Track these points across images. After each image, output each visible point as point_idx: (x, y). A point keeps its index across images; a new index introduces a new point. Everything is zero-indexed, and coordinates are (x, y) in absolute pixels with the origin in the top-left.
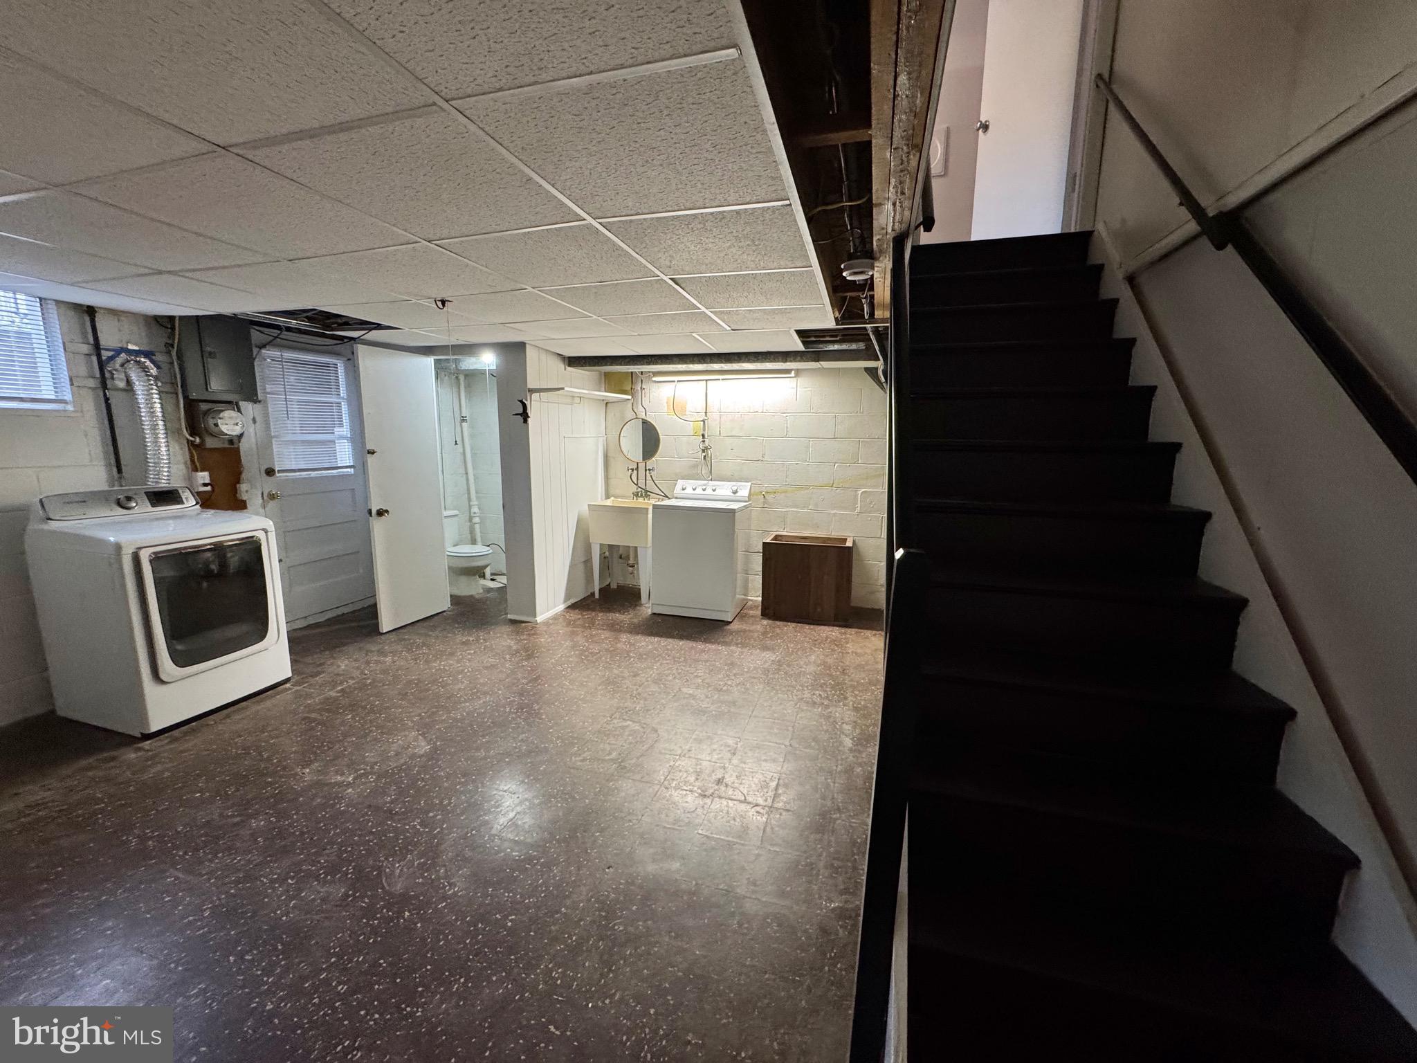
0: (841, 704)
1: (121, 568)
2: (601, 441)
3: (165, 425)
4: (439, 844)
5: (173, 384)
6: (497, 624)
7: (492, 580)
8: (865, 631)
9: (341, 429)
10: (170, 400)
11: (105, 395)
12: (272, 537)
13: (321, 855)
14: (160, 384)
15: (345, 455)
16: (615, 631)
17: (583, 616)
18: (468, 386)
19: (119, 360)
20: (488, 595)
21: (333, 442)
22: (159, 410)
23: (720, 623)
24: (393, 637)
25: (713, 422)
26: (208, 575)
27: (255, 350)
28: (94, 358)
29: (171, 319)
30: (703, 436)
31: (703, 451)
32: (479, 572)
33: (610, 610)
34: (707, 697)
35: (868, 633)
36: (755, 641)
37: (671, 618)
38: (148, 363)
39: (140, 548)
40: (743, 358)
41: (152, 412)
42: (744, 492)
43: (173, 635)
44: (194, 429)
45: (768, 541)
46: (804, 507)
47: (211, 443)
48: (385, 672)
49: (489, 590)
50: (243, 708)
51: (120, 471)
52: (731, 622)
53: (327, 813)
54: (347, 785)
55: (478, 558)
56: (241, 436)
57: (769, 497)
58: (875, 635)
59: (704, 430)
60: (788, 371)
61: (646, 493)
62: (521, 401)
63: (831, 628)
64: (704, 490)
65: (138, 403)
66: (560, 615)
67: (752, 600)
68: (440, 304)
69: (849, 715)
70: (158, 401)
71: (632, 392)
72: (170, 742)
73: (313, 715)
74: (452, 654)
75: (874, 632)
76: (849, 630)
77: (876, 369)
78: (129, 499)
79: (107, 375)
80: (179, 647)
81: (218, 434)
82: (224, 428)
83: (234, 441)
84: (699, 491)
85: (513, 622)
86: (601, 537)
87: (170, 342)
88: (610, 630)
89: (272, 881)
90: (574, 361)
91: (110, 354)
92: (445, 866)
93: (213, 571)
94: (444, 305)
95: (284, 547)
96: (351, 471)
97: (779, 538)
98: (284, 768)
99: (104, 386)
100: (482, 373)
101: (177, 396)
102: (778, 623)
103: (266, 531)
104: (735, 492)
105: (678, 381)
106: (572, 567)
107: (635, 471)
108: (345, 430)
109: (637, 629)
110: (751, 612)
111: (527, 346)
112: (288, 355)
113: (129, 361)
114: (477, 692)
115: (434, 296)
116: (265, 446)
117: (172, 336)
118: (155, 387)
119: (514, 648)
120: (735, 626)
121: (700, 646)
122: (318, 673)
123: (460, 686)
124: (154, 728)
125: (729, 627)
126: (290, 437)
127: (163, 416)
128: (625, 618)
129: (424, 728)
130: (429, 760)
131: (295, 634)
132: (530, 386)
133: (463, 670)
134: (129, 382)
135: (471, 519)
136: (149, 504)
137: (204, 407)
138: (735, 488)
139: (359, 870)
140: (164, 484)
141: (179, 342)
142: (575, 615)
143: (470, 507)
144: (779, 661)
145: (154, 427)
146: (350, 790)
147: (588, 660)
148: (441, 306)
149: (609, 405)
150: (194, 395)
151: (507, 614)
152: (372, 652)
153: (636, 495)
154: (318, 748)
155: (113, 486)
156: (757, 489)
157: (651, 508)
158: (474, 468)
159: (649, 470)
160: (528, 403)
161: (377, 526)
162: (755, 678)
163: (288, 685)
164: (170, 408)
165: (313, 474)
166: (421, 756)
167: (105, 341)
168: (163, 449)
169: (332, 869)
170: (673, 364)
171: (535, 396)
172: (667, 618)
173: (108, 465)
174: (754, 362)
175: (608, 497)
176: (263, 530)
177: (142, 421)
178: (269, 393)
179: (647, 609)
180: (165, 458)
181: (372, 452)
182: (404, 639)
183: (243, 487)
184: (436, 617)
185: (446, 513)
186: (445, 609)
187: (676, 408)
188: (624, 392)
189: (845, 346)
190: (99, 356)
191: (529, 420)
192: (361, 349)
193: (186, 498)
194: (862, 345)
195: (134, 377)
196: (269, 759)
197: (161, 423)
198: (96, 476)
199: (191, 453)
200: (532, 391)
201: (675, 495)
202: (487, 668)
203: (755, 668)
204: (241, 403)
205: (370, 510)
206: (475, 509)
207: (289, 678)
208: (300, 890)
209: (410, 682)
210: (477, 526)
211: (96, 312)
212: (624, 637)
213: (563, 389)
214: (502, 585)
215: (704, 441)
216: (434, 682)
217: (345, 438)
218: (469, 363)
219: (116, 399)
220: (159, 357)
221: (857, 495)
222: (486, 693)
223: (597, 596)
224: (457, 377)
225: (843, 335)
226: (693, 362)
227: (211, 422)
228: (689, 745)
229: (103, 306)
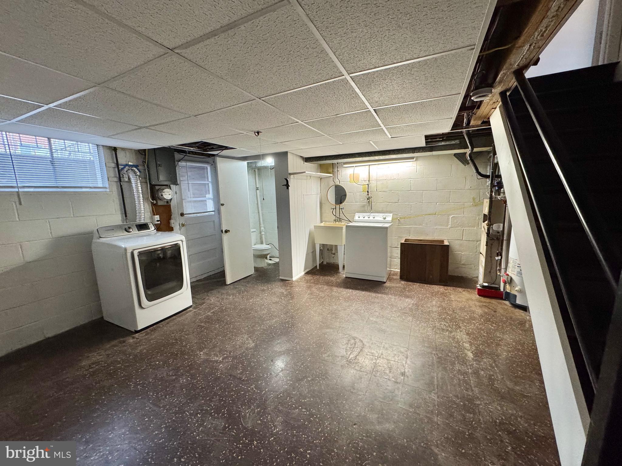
0: (458, 330)
1: (126, 258)
2: (319, 196)
3: (143, 196)
4: (266, 400)
5: (145, 178)
6: (275, 281)
7: (270, 260)
8: (458, 289)
9: (209, 195)
10: (144, 186)
11: (120, 184)
12: (185, 243)
13: (212, 401)
14: (140, 179)
15: (210, 206)
16: (330, 286)
17: (314, 277)
18: (259, 174)
19: (126, 169)
20: (270, 267)
21: (206, 201)
22: (140, 190)
23: (380, 283)
24: (232, 287)
25: (373, 184)
26: (159, 259)
27: (176, 163)
28: (116, 169)
29: (145, 150)
30: (368, 192)
31: (368, 199)
32: (265, 257)
33: (325, 275)
34: (384, 323)
35: (460, 290)
36: (400, 292)
37: (355, 280)
38: (136, 170)
39: (134, 250)
40: (392, 152)
41: (138, 191)
42: (389, 218)
43: (147, 287)
44: (153, 198)
45: (402, 242)
46: (420, 225)
47: (160, 203)
48: (230, 304)
49: (269, 265)
50: (174, 319)
51: (126, 216)
52: (386, 282)
53: (212, 377)
54: (220, 362)
55: (266, 250)
56: (171, 200)
57: (402, 220)
58: (464, 291)
59: (368, 189)
60: (413, 158)
61: (340, 220)
62: (286, 179)
63: (439, 286)
64: (369, 218)
65: (133, 187)
66: (303, 277)
67: (393, 271)
68: (256, 134)
69: (465, 337)
70: (140, 186)
71: (333, 173)
72: (146, 335)
73: (203, 324)
74: (258, 296)
75: (463, 289)
76: (449, 288)
77: (466, 153)
78: (129, 228)
79: (121, 176)
80: (149, 292)
81: (162, 199)
82: (165, 197)
83: (168, 202)
84: (366, 218)
85: (283, 280)
86: (320, 241)
87: (144, 160)
88: (328, 286)
89: (191, 414)
90: (308, 160)
91: (122, 167)
92: (270, 414)
93: (161, 257)
94: (258, 134)
95: (188, 247)
96: (213, 213)
97: (407, 241)
98: (192, 351)
99: (120, 180)
100: (265, 168)
101: (147, 184)
102: (410, 283)
103: (182, 241)
104: (385, 219)
105: (355, 166)
106: (307, 254)
107: (335, 210)
108: (210, 195)
109: (339, 285)
110: (394, 277)
111: (288, 153)
112: (189, 164)
113: (129, 170)
114: (272, 315)
115: (254, 130)
116: (180, 204)
117: (145, 158)
118: (139, 180)
119: (285, 293)
120: (388, 284)
121: (373, 295)
122: (204, 303)
123: (263, 312)
124: (139, 328)
125: (385, 285)
126: (190, 199)
127: (142, 192)
128: (333, 279)
129: (251, 333)
130: (254, 351)
131: (193, 284)
132: (290, 172)
133: (264, 304)
134: (129, 179)
135: (260, 232)
136: (137, 230)
137: (157, 187)
138: (384, 217)
139: (230, 413)
140: (142, 221)
141: (148, 160)
142: (309, 277)
143: (260, 227)
144: (416, 304)
145: (139, 197)
146: (221, 365)
147: (320, 301)
148: (257, 135)
149: (322, 179)
150: (153, 183)
151: (279, 276)
152: (224, 293)
153: (335, 221)
154: (206, 341)
155: (124, 223)
156: (395, 217)
157: (344, 228)
158: (262, 210)
159: (341, 209)
160: (289, 180)
161: (225, 237)
162: (406, 313)
163: (191, 309)
164: (144, 189)
165: (199, 215)
166: (251, 349)
167: (120, 162)
168: (142, 206)
169: (218, 411)
170: (355, 158)
171: (292, 176)
172: (353, 279)
173: (122, 214)
174: (397, 154)
175: (321, 222)
176: (181, 240)
177: (134, 194)
178: (182, 181)
179: (343, 274)
180: (143, 210)
181: (223, 205)
182: (237, 288)
183: (172, 221)
184: (249, 277)
185: (252, 230)
186: (253, 273)
187: (355, 178)
188: (329, 173)
189: (448, 143)
190: (118, 168)
191: (289, 187)
192: (218, 159)
193: (151, 227)
194: (457, 142)
195: (131, 177)
196: (186, 346)
197: (141, 195)
198: (117, 219)
199: (152, 208)
200: (290, 174)
201: (355, 221)
202: (274, 303)
203: (405, 308)
204: (171, 185)
205: (222, 230)
206: (262, 228)
207: (191, 306)
208: (204, 421)
209: (241, 309)
210: (263, 236)
211: (117, 149)
212: (335, 289)
213: (305, 172)
214: (275, 262)
215: (368, 194)
216: (251, 309)
217: (211, 199)
218: (261, 163)
219: (125, 186)
220: (140, 168)
221: (448, 219)
222: (276, 317)
223: (318, 268)
224: (254, 170)
225: (447, 137)
226: (365, 156)
227: (160, 194)
228: (381, 351)
229: (120, 147)
